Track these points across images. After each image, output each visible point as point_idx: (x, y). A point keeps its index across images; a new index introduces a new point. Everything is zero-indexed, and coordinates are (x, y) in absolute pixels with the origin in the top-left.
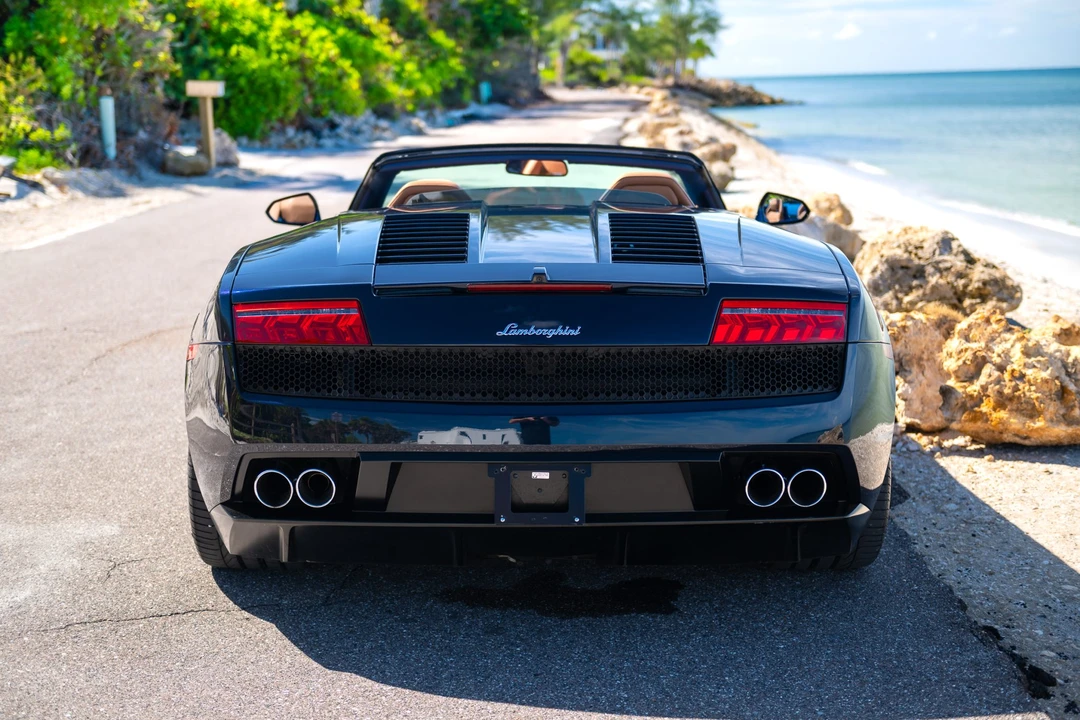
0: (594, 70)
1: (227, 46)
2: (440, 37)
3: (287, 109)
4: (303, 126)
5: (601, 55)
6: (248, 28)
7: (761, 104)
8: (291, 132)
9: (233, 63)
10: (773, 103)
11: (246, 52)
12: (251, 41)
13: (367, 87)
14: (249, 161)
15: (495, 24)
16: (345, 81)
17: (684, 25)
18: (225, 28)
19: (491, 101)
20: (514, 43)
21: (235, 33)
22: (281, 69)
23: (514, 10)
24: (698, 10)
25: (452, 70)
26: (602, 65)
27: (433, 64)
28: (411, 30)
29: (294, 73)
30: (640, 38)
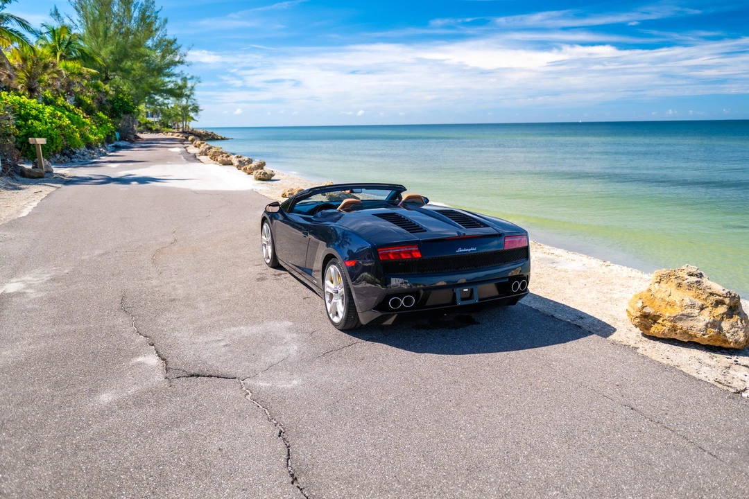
0: (149, 126)
1: (26, 120)
2: (101, 114)
3: (57, 147)
4: (63, 154)
5: (151, 119)
6: (34, 112)
7: (218, 139)
8: (58, 156)
9: (29, 128)
10: (222, 139)
11: (36, 123)
12: (36, 118)
13: (82, 136)
14: (58, 170)
15: (120, 109)
16: (75, 134)
17: (185, 109)
18: (23, 112)
19: (120, 140)
20: (127, 117)
21: (28, 114)
22: (53, 130)
23: (127, 103)
24: (190, 103)
25: (109, 128)
26: (152, 123)
27: (101, 125)
28: (89, 111)
29: (58, 131)
30: (167, 113)
